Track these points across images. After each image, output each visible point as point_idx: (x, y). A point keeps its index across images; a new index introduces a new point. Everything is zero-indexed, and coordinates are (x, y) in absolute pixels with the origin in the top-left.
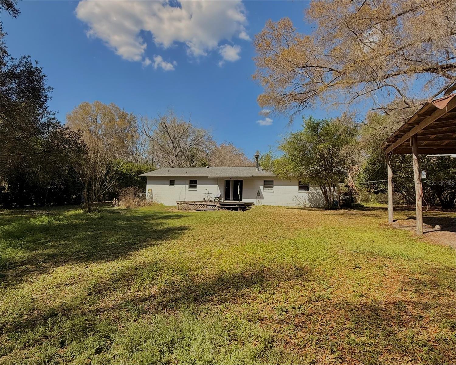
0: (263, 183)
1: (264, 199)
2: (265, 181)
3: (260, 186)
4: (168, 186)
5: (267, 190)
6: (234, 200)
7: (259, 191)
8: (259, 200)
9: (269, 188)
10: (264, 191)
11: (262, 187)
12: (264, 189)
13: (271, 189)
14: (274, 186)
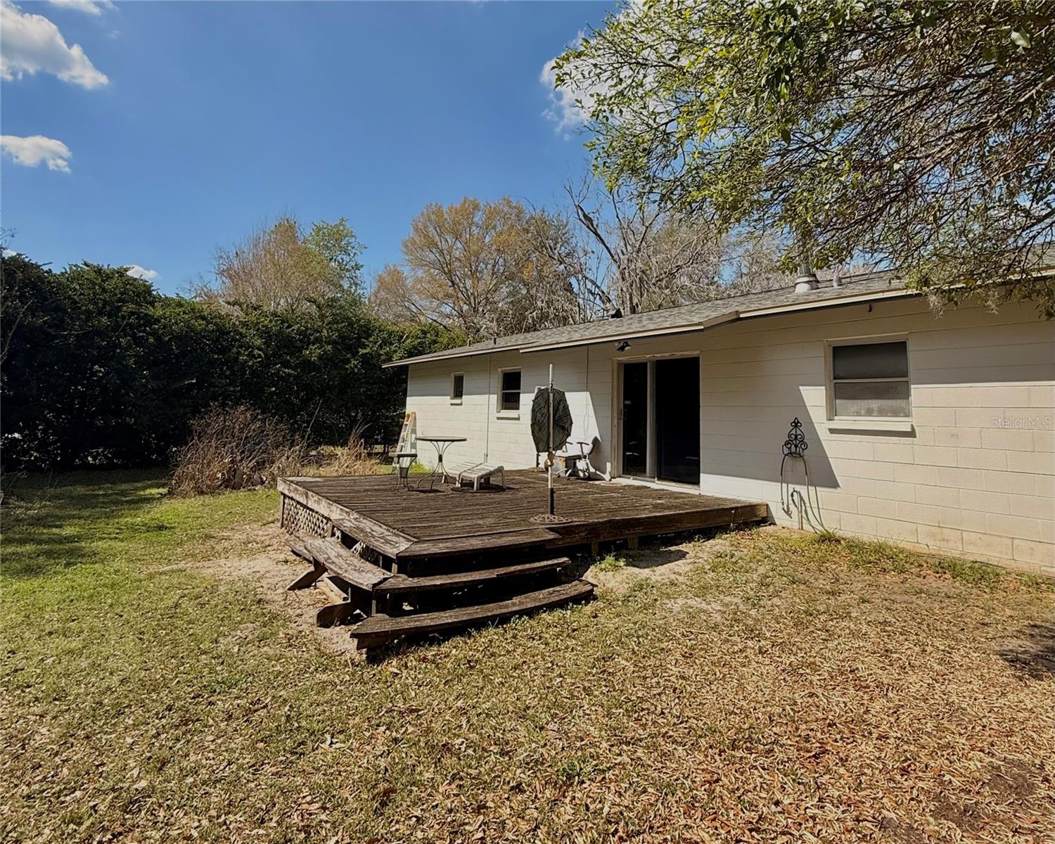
0: (820, 361)
1: (834, 484)
2: (839, 352)
3: (800, 387)
4: (447, 400)
5: (855, 416)
6: (661, 477)
7: (796, 424)
8: (802, 489)
9: (875, 404)
10: (839, 423)
11: (815, 397)
12: (832, 413)
13: (895, 413)
14: (915, 389)
